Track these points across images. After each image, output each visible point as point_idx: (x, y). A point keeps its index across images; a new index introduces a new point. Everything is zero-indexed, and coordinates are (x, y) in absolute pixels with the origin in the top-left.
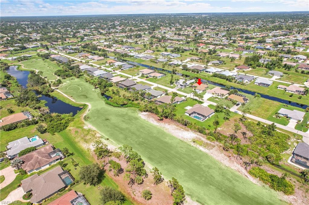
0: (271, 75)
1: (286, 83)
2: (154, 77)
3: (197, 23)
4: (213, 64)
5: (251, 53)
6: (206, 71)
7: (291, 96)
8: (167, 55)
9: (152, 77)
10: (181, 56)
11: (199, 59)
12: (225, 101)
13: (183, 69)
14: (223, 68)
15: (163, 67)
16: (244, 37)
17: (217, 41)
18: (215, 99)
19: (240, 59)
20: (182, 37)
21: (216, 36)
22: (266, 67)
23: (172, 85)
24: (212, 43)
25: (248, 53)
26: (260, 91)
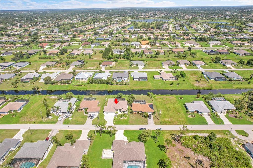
0: (135, 65)
1: (154, 71)
2: (10, 112)
3: (20, 21)
4: (75, 66)
5: (98, 45)
6: (77, 79)
7: (171, 85)
8: (8, 66)
9: (6, 114)
10: (31, 64)
11: (56, 63)
12: (134, 117)
13: (46, 83)
14: (89, 68)
15: (14, 88)
16: (79, 31)
17: (56, 38)
18: (121, 118)
19: (96, 54)
20: (14, 38)
21: (52, 32)
22: (124, 58)
23: (50, 117)
24: (53, 40)
25: (95, 46)
26: (146, 87)
